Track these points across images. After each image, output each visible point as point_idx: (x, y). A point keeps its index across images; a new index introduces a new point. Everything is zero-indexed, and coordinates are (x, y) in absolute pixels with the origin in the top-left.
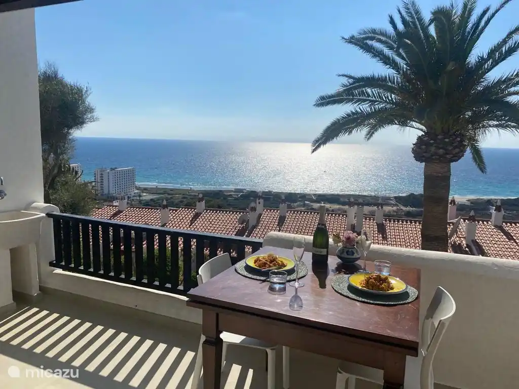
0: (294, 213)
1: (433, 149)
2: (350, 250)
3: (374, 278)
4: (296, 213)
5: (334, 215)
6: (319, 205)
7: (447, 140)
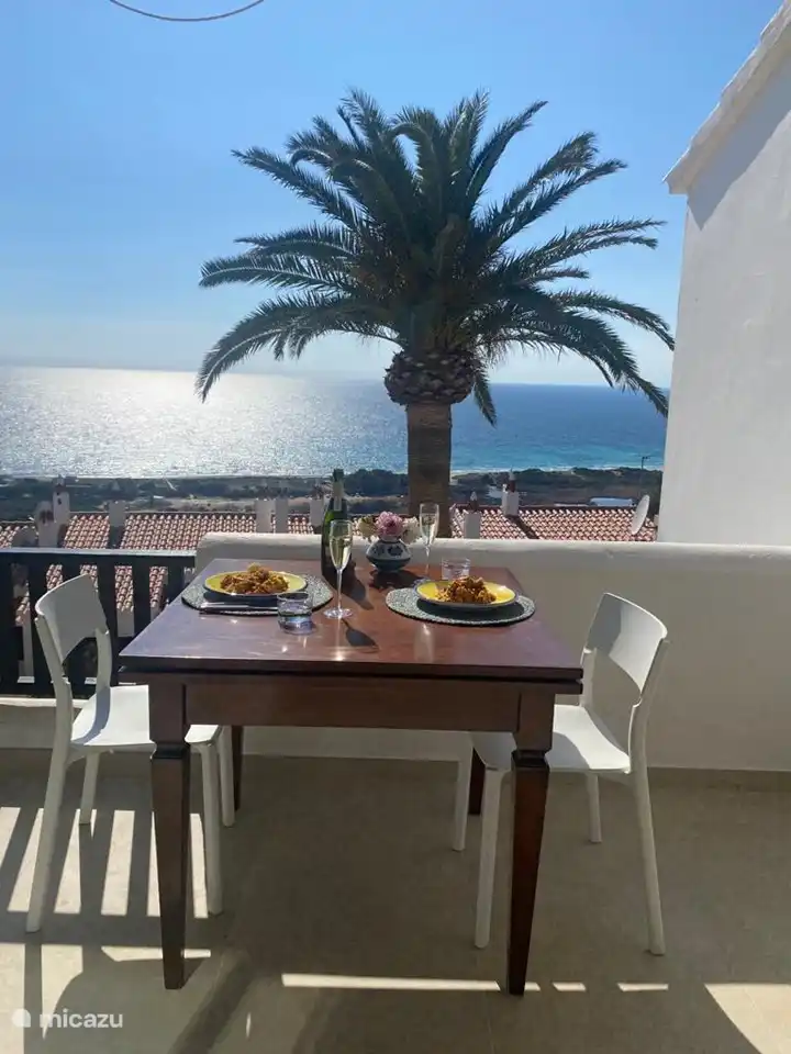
0: (143, 518)
1: (422, 379)
2: (394, 545)
3: (463, 585)
4: (147, 518)
5: (229, 517)
6: (184, 501)
7: (445, 362)
